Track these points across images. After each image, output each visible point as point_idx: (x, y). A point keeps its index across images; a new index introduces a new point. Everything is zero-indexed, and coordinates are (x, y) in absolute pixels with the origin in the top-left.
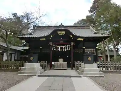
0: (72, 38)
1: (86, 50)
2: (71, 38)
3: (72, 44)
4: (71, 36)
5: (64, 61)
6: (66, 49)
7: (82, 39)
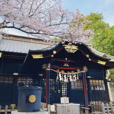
0: (90, 60)
5: (70, 102)
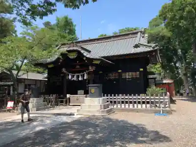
1: (123, 75)
2: (84, 61)
3: (91, 69)
4: (85, 59)
5: (84, 94)
6: (84, 77)
7: (98, 62)
